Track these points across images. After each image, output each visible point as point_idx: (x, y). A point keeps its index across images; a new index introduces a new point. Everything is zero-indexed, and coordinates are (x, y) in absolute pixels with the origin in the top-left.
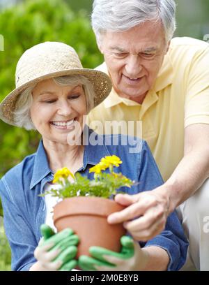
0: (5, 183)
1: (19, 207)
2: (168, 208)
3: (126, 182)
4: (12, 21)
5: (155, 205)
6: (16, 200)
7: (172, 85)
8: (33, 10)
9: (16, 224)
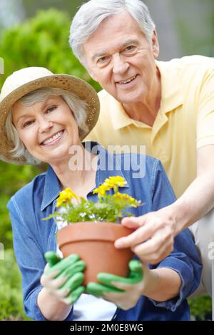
0: (15, 204)
1: (30, 228)
2: (175, 229)
3: (132, 203)
4: (18, 40)
5: (162, 227)
6: (27, 222)
7: (183, 106)
8: (40, 29)
9: (26, 247)
